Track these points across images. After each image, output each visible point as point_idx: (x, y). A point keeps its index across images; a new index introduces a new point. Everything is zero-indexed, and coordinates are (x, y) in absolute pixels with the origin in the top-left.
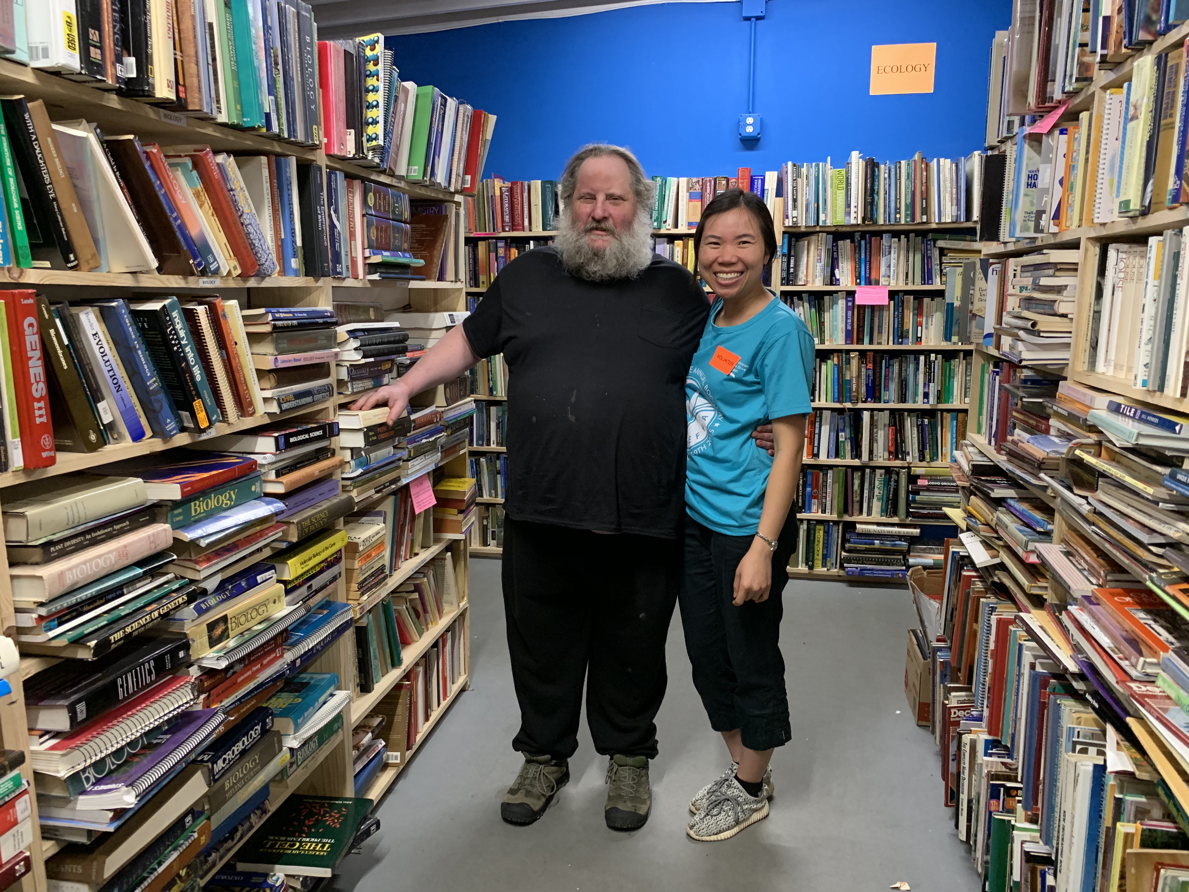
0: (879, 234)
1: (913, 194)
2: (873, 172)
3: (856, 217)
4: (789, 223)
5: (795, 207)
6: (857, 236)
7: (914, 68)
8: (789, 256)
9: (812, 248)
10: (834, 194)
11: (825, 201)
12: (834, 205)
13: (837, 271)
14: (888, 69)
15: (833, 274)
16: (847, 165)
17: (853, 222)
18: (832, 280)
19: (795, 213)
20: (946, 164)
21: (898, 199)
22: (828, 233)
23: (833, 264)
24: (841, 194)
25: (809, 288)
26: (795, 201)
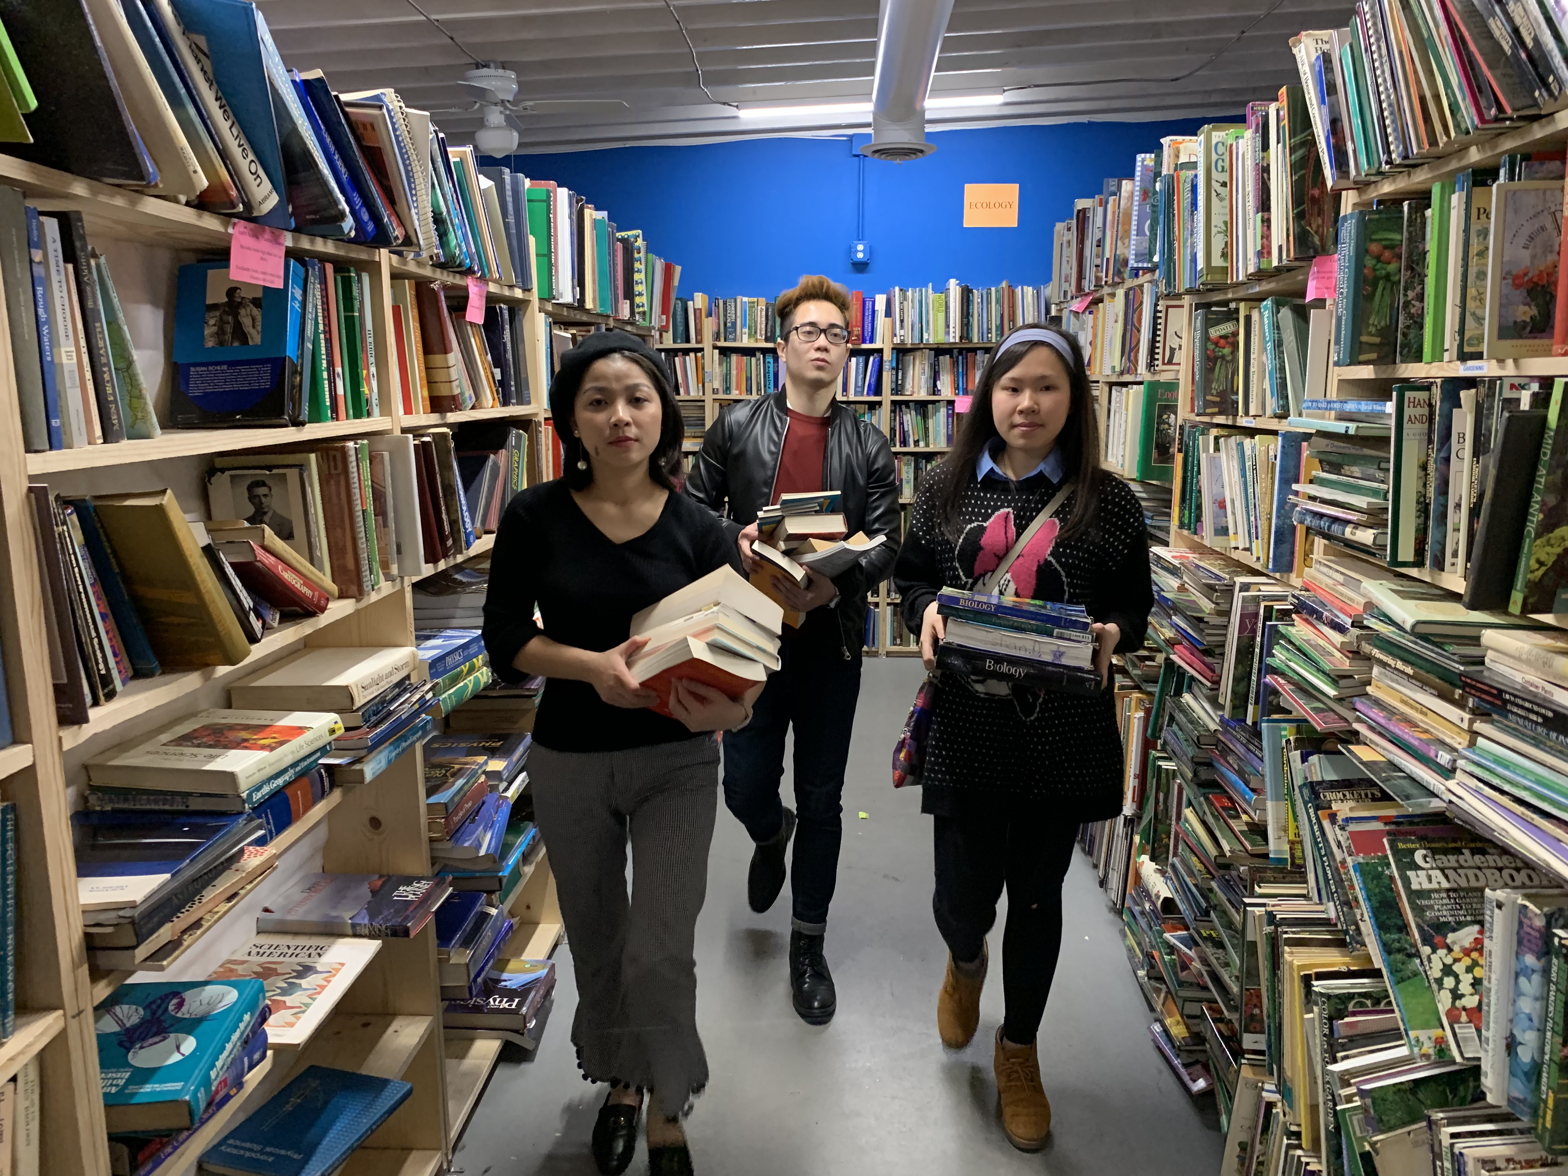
0: (974, 350)
1: (1002, 316)
2: (968, 297)
3: (954, 337)
4: (897, 340)
5: (902, 327)
6: (955, 352)
7: (1001, 205)
8: (897, 369)
9: (917, 362)
10: (935, 316)
11: (928, 322)
12: (935, 325)
13: (938, 383)
14: (979, 205)
15: (935, 385)
16: (946, 291)
17: (952, 340)
18: (935, 391)
19: (902, 333)
20: (1029, 290)
21: (989, 320)
22: (931, 349)
23: (935, 376)
24: (941, 316)
25: (915, 397)
26: (902, 321)
